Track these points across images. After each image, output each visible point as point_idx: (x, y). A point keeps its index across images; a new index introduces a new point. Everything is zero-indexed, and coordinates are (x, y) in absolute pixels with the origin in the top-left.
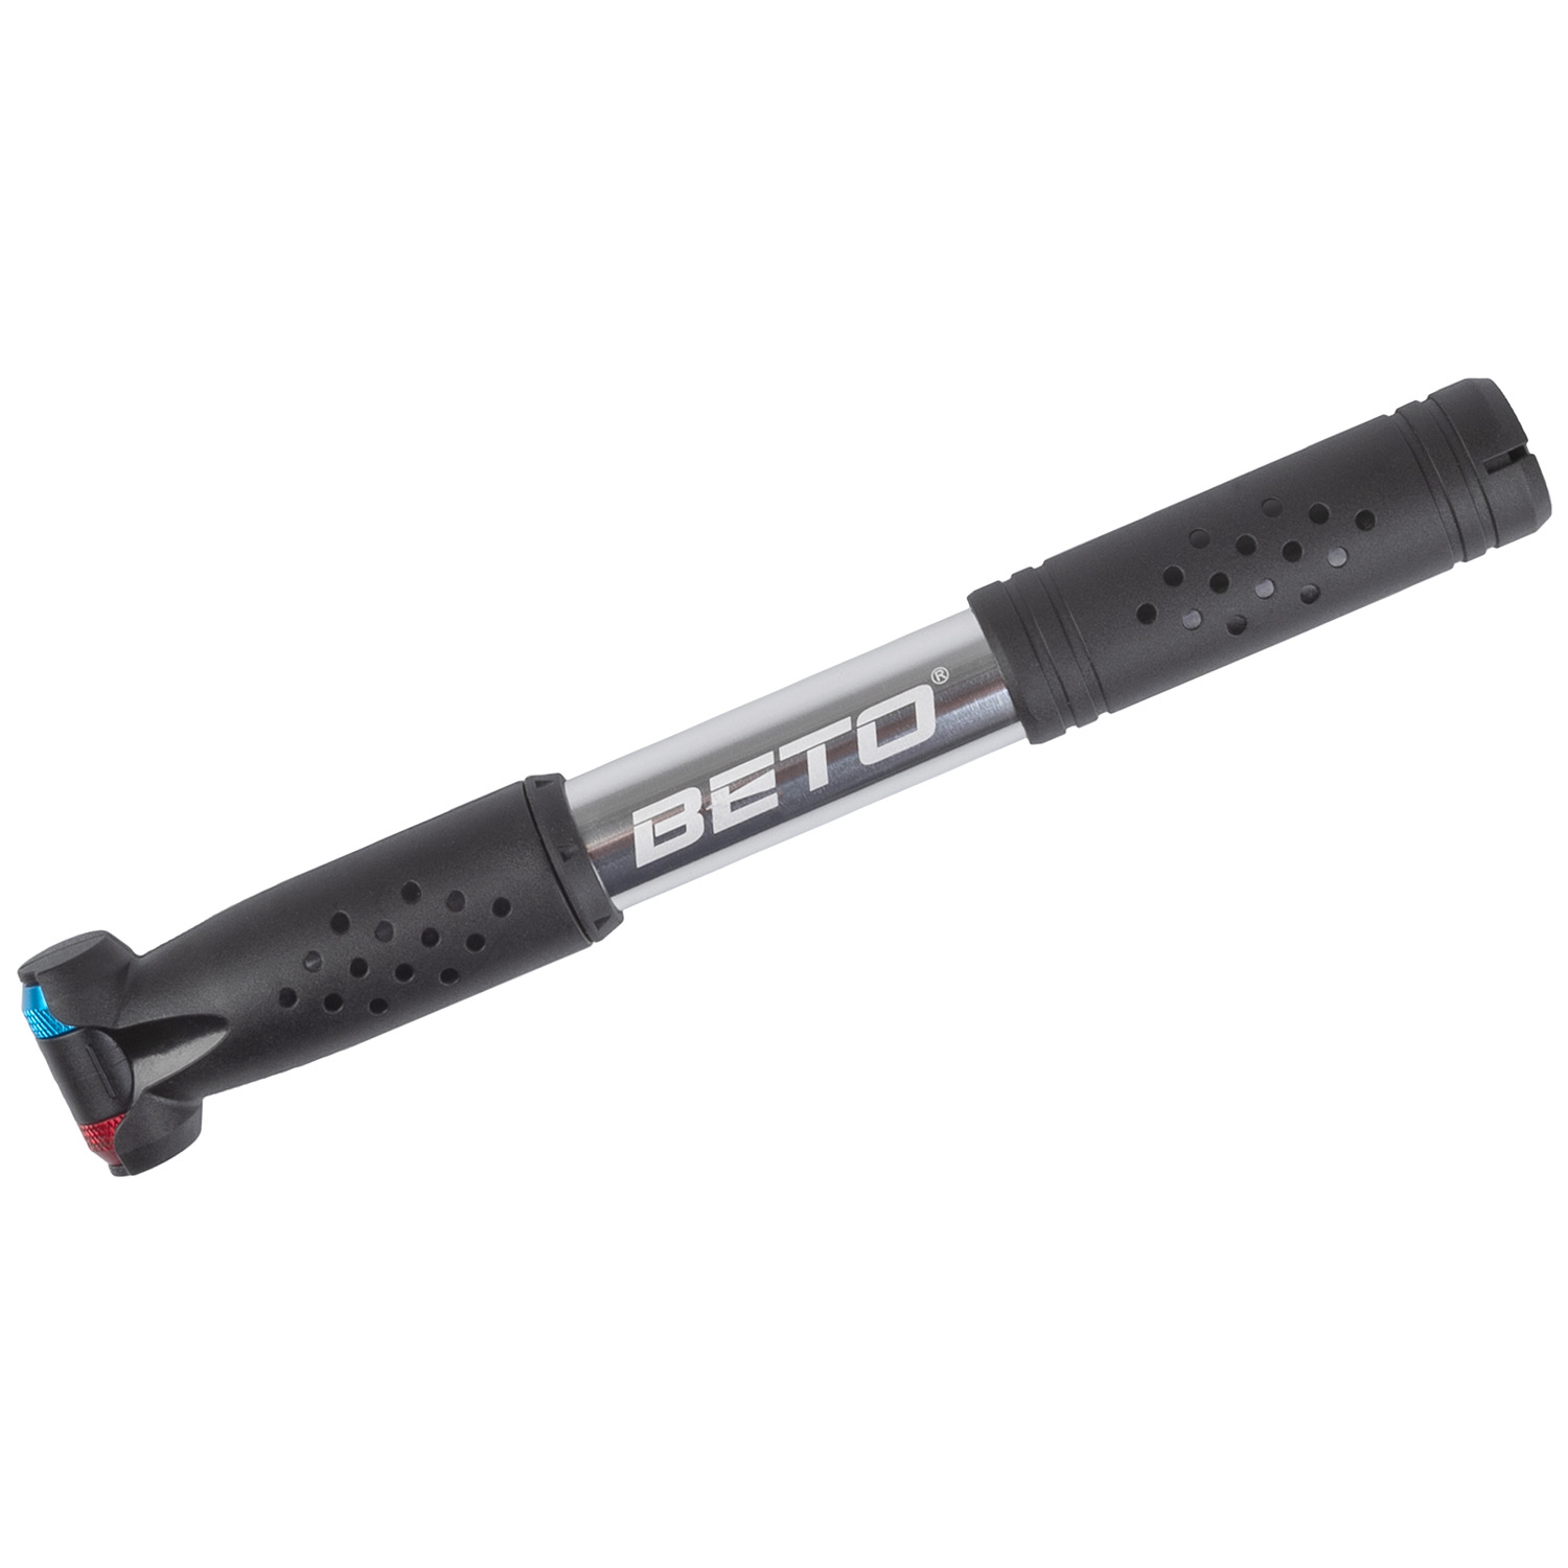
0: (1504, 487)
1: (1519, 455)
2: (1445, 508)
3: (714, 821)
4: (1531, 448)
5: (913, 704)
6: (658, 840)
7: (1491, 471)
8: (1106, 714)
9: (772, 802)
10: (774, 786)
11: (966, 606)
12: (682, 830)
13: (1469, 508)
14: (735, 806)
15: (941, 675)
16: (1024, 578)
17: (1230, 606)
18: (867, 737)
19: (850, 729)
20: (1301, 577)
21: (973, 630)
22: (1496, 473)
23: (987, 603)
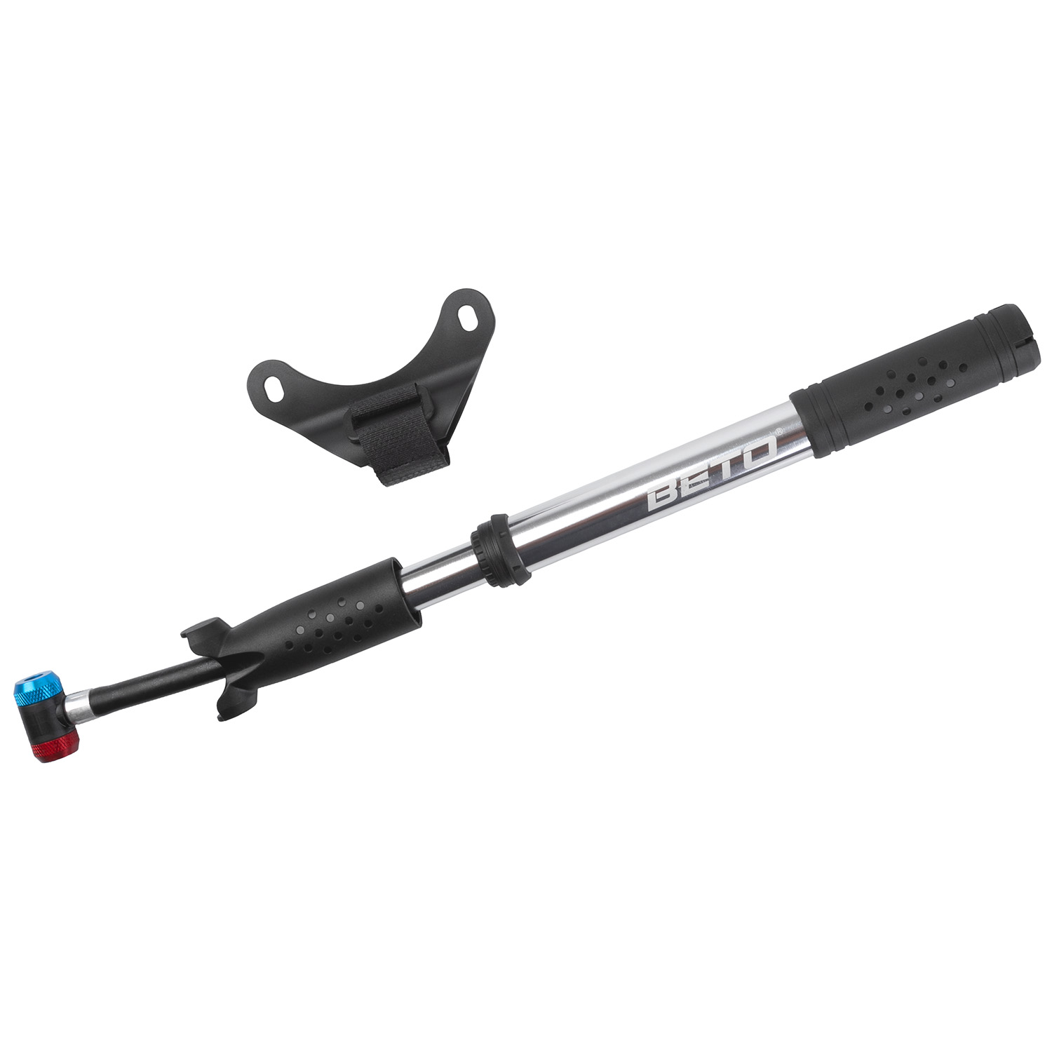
0: (1021, 354)
1: (1030, 340)
2: (997, 363)
3: (682, 492)
4: (1035, 337)
5: (767, 444)
6: (658, 500)
7: (1017, 347)
8: (834, 452)
9: (706, 485)
10: (707, 477)
11: (788, 399)
12: (668, 496)
13: (1007, 361)
14: (690, 486)
15: (780, 432)
16: (814, 388)
17: (904, 404)
18: (748, 457)
19: (740, 454)
20: (935, 391)
21: (792, 411)
22: (1020, 348)
23: (798, 399)
